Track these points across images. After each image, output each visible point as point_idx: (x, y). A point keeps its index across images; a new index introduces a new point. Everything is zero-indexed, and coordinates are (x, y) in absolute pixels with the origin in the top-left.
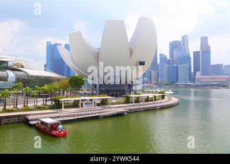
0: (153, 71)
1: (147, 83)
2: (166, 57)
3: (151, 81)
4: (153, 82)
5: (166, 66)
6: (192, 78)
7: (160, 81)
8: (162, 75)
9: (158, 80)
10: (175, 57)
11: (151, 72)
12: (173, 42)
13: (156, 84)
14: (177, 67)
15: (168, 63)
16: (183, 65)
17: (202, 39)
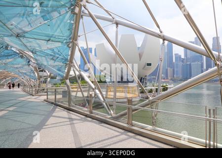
0: (168, 68)
1: (164, 79)
2: (180, 57)
3: (167, 77)
4: (170, 78)
5: (181, 64)
7: (175, 77)
8: (177, 71)
9: (173, 76)
10: (189, 56)
11: (167, 70)
13: (171, 79)
14: (190, 65)
15: (183, 61)
16: (196, 63)
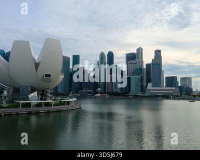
6: (143, 89)
12: (130, 54)
17: (155, 51)
